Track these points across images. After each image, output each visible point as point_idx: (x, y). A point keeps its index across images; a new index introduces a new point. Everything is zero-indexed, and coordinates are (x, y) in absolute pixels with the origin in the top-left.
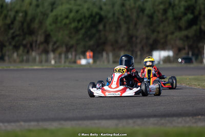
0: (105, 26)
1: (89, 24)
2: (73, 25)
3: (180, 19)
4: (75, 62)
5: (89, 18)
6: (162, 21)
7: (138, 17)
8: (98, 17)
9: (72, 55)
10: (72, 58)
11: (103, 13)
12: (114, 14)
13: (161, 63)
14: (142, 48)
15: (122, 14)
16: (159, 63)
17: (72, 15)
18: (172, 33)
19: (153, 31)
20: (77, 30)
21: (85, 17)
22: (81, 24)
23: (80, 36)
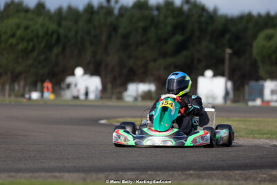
0: (64, 49)
1: (43, 45)
2: (21, 47)
3: (166, 41)
4: (23, 96)
5: (43, 37)
6: (142, 44)
7: (109, 37)
8: (55, 36)
9: (19, 86)
10: (19, 90)
11: (62, 31)
12: (76, 33)
13: (140, 99)
14: (115, 79)
15: (88, 33)
16: (136, 99)
17: (19, 33)
18: (155, 60)
19: (130, 57)
20: (26, 53)
21: (37, 36)
22: (31, 44)
23: (30, 62)
